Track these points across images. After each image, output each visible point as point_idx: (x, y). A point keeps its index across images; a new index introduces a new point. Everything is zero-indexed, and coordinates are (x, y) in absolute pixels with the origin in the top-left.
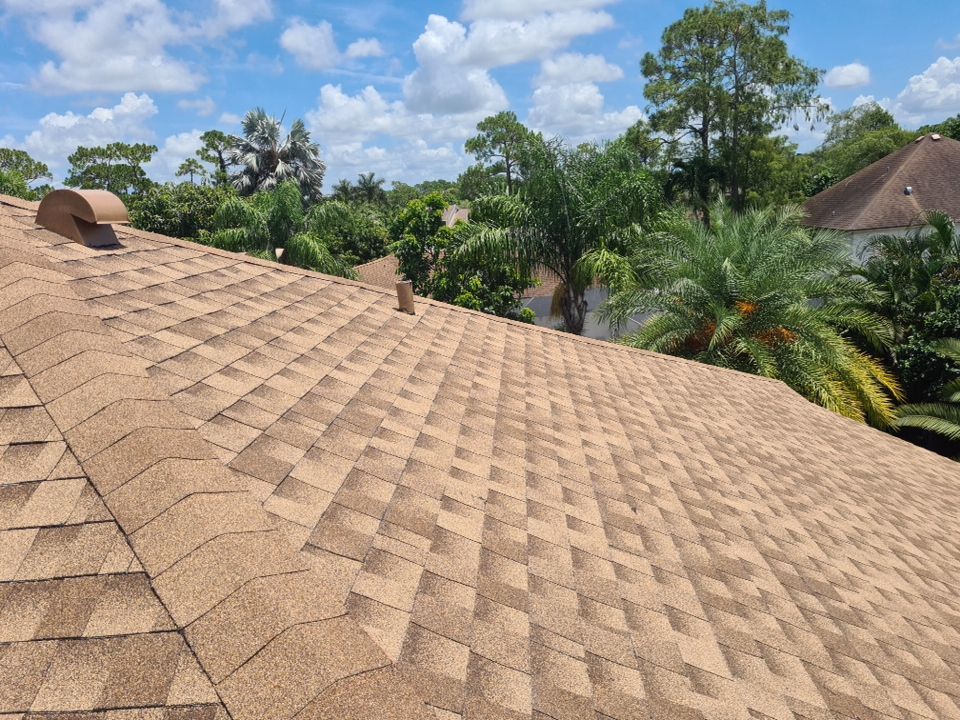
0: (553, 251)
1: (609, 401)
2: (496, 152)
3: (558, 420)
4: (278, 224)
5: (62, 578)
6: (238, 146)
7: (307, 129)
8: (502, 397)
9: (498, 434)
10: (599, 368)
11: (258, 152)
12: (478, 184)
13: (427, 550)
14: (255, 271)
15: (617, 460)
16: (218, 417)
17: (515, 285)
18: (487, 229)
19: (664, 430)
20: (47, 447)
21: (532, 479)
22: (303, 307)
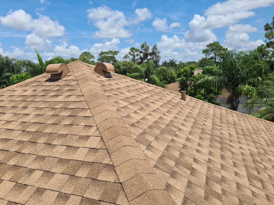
0: (229, 84)
1: (249, 135)
2: (212, 53)
3: (231, 139)
4: (147, 72)
5: (94, 163)
6: (139, 52)
7: (157, 47)
8: (212, 129)
9: (211, 141)
10: (245, 123)
11: (144, 53)
12: (205, 63)
13: (189, 174)
14: (143, 86)
15: (252, 155)
16: (133, 125)
17: (215, 93)
18: (207, 76)
19: (269, 147)
20: (93, 128)
21: (222, 157)
22: (155, 96)
